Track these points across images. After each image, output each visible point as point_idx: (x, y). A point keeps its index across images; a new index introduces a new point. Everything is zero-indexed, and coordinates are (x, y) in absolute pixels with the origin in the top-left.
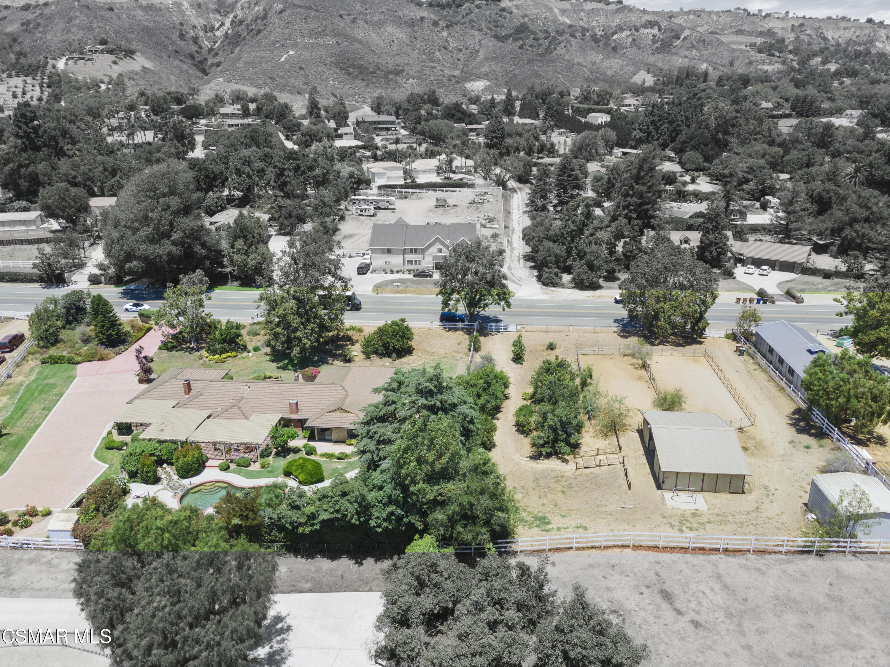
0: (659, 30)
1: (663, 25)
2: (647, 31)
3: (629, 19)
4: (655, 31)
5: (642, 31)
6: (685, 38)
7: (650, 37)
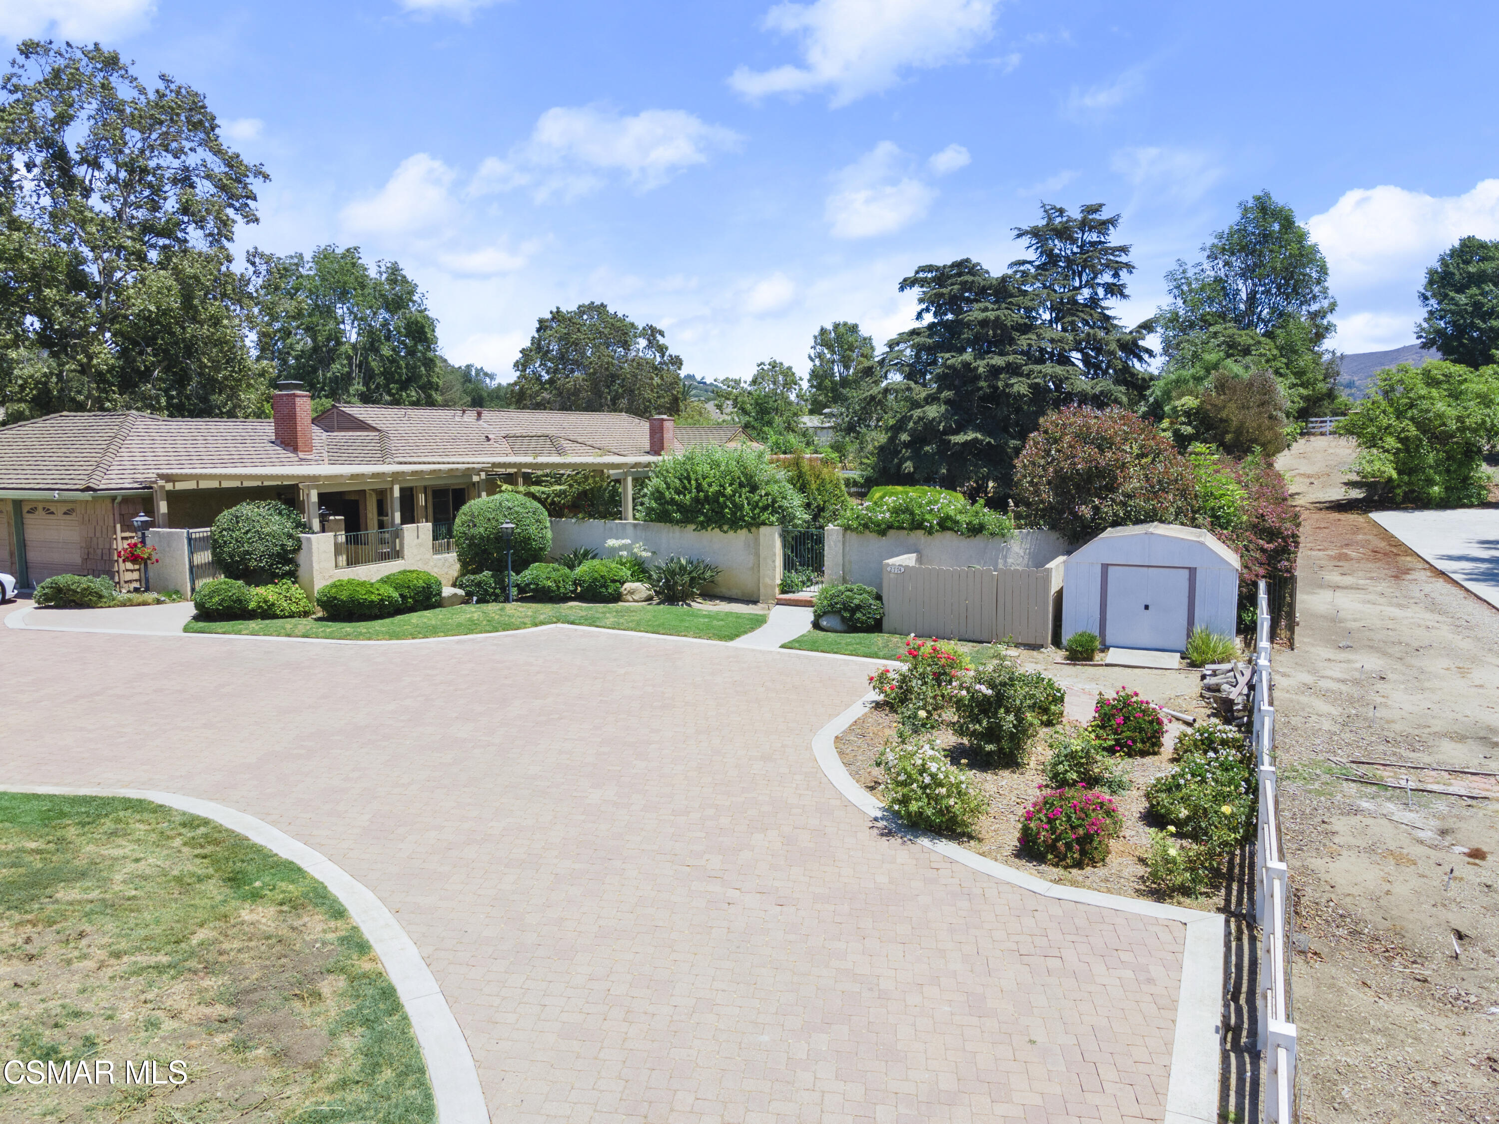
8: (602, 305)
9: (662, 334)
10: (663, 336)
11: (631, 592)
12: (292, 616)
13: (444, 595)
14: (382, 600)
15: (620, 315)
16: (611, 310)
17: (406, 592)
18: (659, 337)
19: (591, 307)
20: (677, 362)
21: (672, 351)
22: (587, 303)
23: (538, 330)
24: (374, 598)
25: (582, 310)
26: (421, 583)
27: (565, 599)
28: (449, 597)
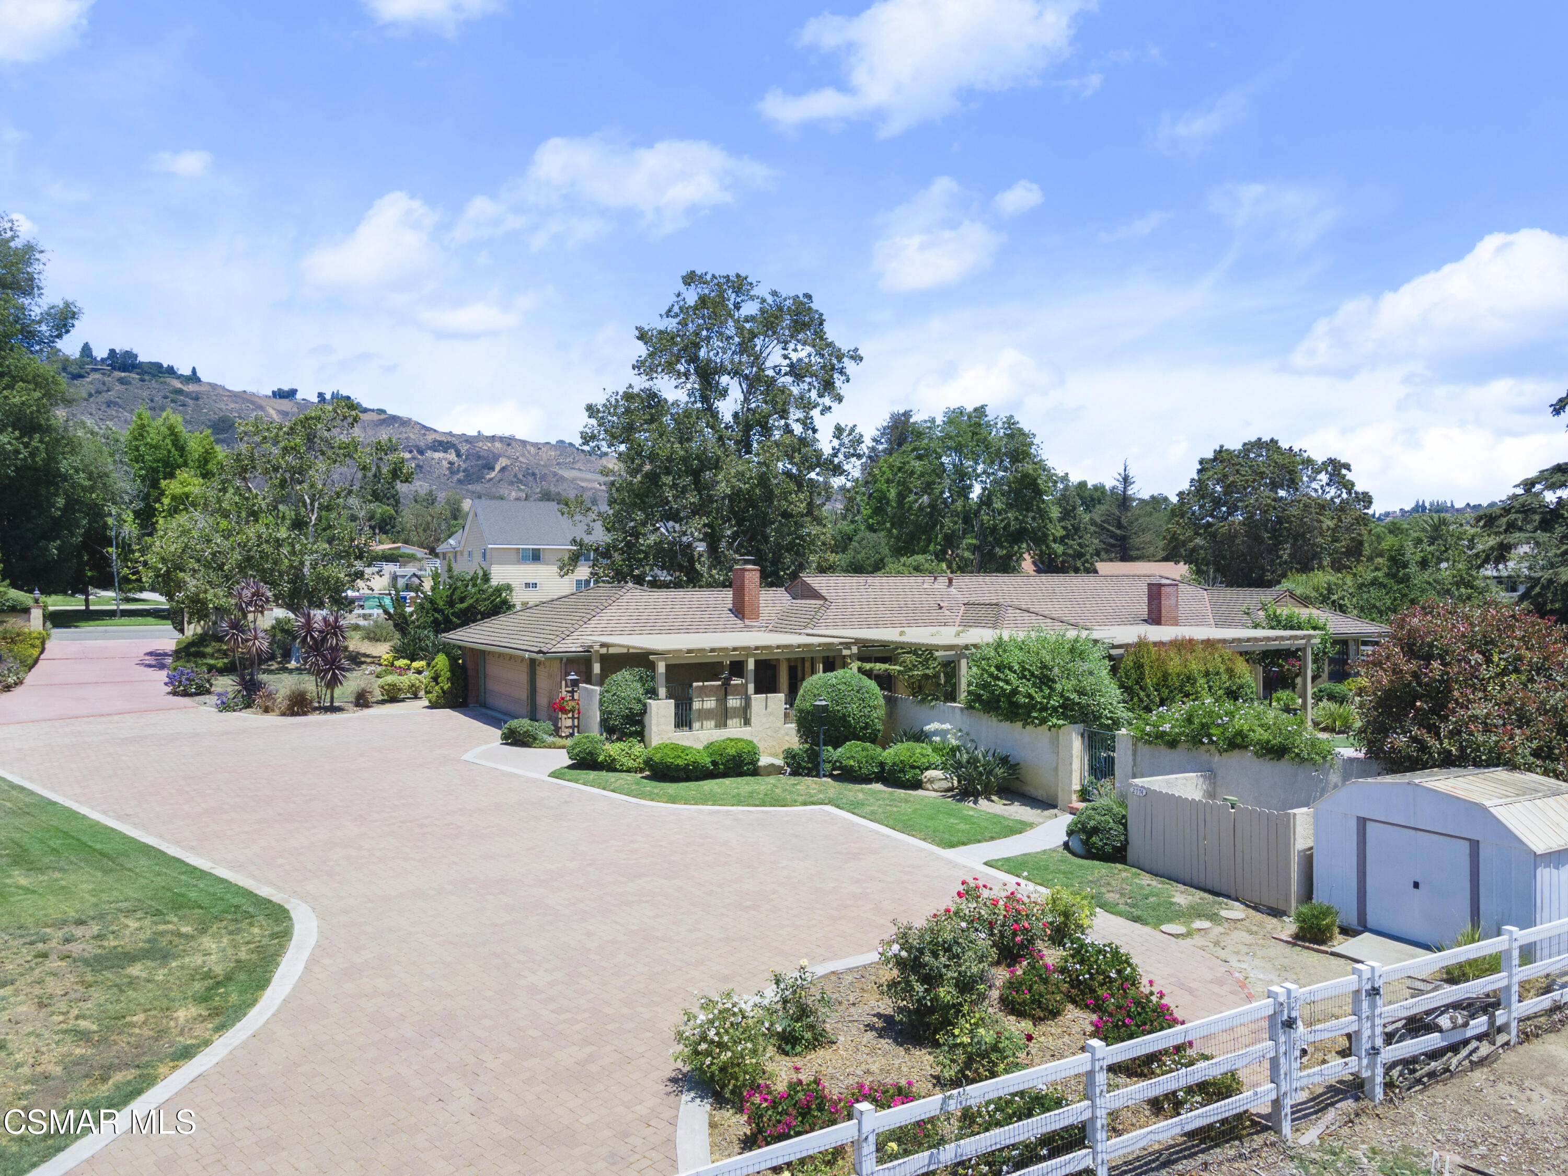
0: (458, 455)
1: (464, 448)
2: (437, 455)
3: (404, 436)
4: (452, 456)
5: (429, 454)
6: (503, 469)
7: (445, 463)
8: (1272, 440)
9: (1347, 467)
10: (1349, 470)
11: (931, 781)
12: (629, 771)
13: (760, 764)
14: (688, 765)
15: (1296, 449)
16: (1284, 445)
17: (718, 758)
18: (1344, 471)
19: (1259, 443)
20: (1367, 499)
21: (1359, 488)
22: (1253, 439)
23: (1199, 471)
24: (680, 762)
25: (1248, 447)
26: (733, 752)
27: (867, 780)
28: (765, 767)
